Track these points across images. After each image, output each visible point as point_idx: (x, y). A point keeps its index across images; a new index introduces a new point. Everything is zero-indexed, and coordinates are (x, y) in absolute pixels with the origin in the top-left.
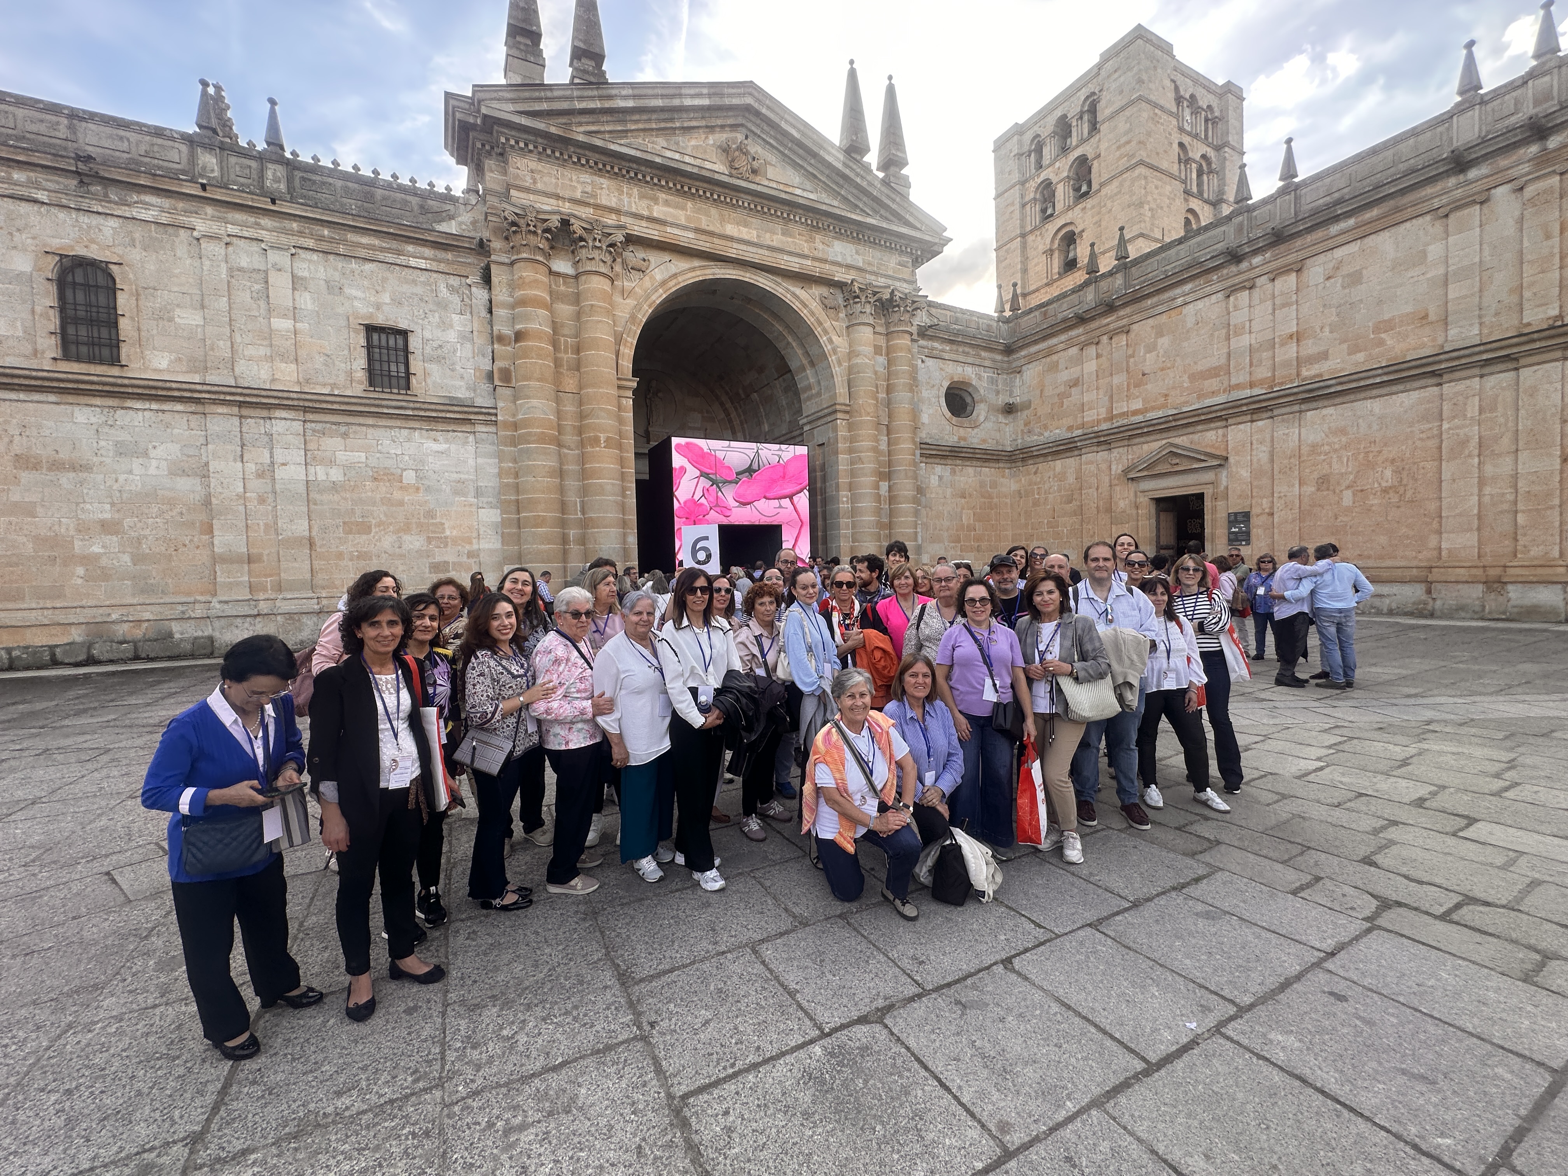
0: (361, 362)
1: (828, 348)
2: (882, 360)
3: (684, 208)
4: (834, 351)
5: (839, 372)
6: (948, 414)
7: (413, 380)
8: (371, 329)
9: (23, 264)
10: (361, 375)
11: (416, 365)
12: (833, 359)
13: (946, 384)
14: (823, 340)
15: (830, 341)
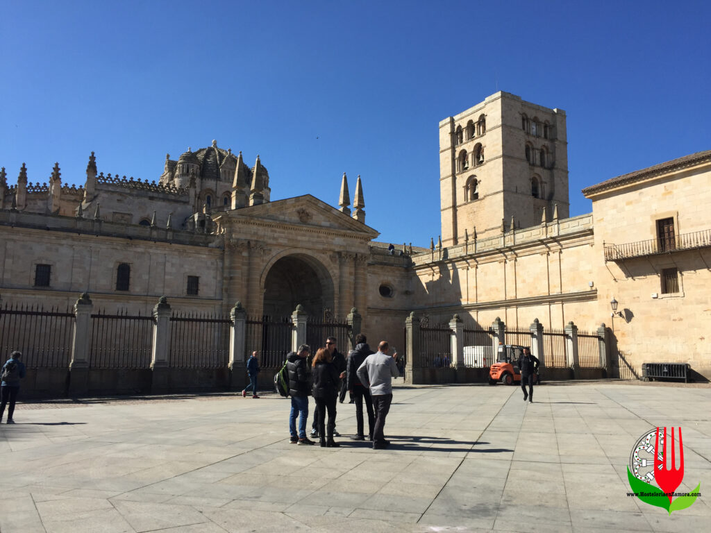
0: (186, 287)
1: (332, 274)
2: (353, 277)
3: (284, 233)
4: (334, 275)
5: (336, 283)
6: (380, 296)
7: (199, 292)
8: (189, 277)
9: (111, 265)
10: (185, 291)
11: (200, 287)
12: (333, 278)
13: (380, 284)
14: (330, 272)
15: (333, 272)
